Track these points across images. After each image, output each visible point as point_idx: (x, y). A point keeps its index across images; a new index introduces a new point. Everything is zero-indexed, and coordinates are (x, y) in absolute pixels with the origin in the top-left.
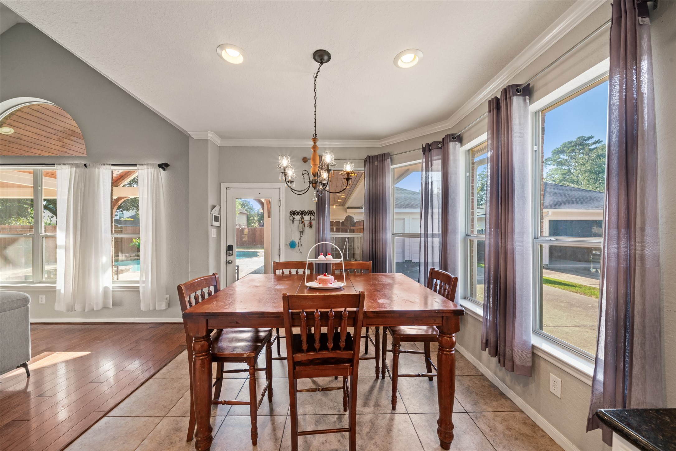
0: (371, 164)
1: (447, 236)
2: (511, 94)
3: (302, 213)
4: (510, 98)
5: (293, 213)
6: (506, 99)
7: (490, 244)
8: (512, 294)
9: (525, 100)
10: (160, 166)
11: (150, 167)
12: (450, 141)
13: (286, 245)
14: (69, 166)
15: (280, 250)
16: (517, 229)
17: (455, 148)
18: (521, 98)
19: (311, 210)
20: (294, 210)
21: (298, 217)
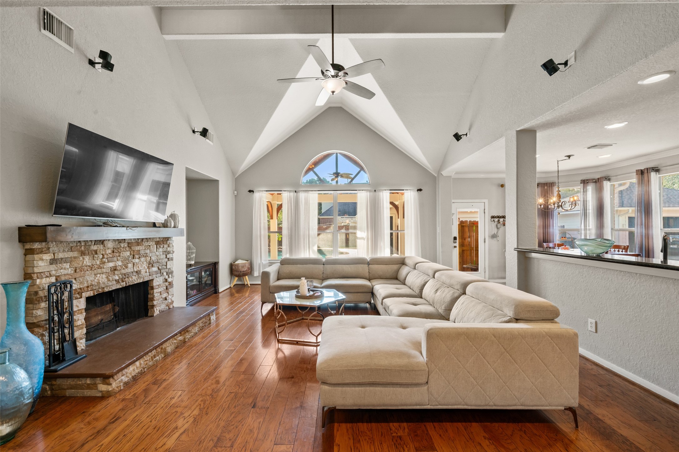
0: (542, 188)
1: (603, 229)
2: (650, 171)
3: (498, 217)
4: (650, 173)
5: (493, 217)
6: (648, 172)
7: (637, 232)
8: (652, 253)
9: (656, 174)
10: (418, 190)
11: (412, 191)
12: (604, 181)
13: (489, 236)
14: (366, 191)
15: (485, 239)
16: (654, 226)
17: (607, 184)
18: (655, 173)
19: (503, 215)
20: (493, 215)
21: (496, 220)
